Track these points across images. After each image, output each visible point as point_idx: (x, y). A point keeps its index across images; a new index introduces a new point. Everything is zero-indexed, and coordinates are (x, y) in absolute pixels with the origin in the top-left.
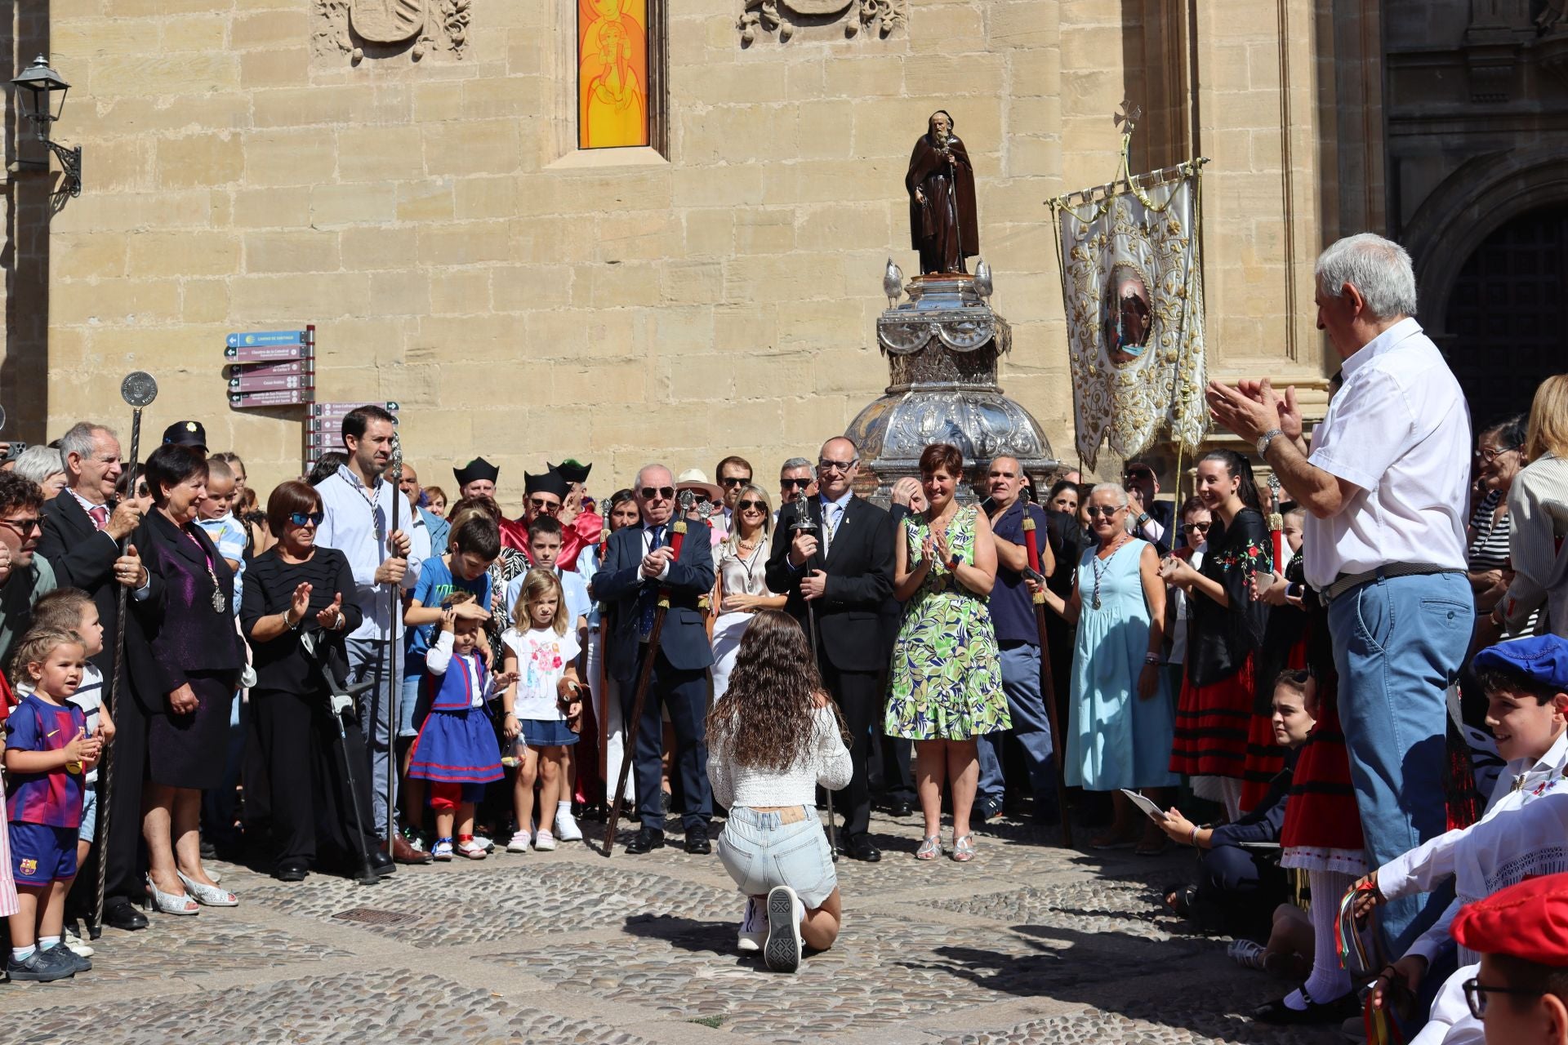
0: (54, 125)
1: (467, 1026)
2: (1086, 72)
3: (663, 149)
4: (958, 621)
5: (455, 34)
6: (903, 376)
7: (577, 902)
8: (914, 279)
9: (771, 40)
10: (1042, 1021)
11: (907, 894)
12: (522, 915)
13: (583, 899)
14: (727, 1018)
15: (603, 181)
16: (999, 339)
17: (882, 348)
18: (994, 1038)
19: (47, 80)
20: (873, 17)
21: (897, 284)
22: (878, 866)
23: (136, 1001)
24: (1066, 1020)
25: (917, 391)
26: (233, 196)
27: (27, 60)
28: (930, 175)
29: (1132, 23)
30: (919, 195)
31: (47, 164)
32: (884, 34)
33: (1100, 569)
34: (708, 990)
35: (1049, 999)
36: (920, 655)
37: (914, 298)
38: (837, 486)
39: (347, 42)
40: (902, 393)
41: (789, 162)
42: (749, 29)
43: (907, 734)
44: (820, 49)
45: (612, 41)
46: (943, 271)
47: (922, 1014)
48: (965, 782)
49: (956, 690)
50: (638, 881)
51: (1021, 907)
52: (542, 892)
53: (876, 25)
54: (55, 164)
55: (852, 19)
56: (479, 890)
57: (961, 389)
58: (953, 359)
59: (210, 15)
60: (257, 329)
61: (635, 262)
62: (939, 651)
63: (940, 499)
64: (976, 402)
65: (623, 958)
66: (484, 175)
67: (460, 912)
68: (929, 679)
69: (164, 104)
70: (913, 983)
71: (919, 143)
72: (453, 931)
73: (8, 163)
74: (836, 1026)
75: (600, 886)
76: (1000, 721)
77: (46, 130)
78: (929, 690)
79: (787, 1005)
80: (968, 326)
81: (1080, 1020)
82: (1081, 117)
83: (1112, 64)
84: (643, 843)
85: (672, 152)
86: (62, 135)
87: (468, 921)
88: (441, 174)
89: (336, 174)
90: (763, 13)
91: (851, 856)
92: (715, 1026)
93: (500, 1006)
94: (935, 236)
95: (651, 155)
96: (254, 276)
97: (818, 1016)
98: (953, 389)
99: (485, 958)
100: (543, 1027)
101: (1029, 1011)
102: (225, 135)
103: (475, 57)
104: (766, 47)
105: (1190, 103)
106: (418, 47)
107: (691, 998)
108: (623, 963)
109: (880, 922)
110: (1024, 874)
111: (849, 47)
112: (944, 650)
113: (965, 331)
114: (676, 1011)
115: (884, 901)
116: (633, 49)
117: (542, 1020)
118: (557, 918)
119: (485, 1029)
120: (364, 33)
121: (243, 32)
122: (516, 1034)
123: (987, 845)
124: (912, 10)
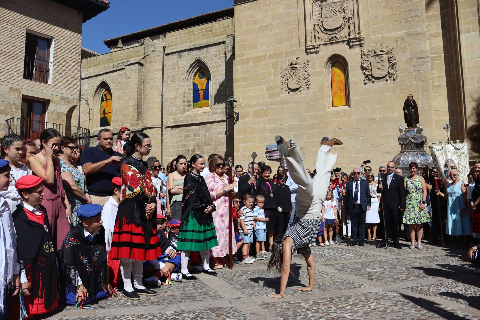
0: (234, 108)
1: (321, 278)
2: (438, 85)
3: (349, 106)
4: (418, 199)
5: (308, 86)
6: (404, 149)
7: (340, 255)
8: (406, 129)
9: (370, 83)
10: (443, 283)
11: (409, 256)
12: (329, 257)
13: (341, 255)
14: (374, 279)
15: (337, 113)
16: (424, 140)
17: (399, 143)
18: (433, 286)
19: (233, 100)
20: (391, 77)
21: (402, 130)
22: (402, 250)
23: (258, 270)
24: (449, 283)
25: (407, 152)
26: (267, 120)
27: (230, 97)
28: (408, 107)
29: (448, 74)
30: (406, 112)
31: (233, 116)
32: (394, 80)
33: (452, 188)
34: (369, 273)
35: (444, 278)
36: (410, 206)
37: (406, 133)
38: (391, 172)
39: (287, 89)
40: (404, 152)
41: (375, 107)
42: (366, 81)
43: (408, 223)
44: (381, 84)
45: (338, 85)
46: (412, 127)
47: (415, 280)
48: (420, 233)
49: (418, 213)
50: (352, 251)
51: (434, 259)
52: (332, 253)
53: (392, 78)
54: (235, 116)
55: (387, 78)
56: (320, 252)
57: (416, 151)
58: (415, 145)
59: (262, 86)
60: (272, 144)
61: (344, 128)
62: (414, 205)
63: (413, 173)
64: (420, 154)
65: (351, 266)
66: (314, 113)
67: (317, 256)
68: (412, 211)
69: (254, 103)
70: (413, 274)
71: (406, 101)
72: (316, 260)
73: (226, 116)
74: (397, 281)
75: (344, 252)
76: (428, 220)
77: (233, 110)
78: (413, 214)
79: (386, 277)
80: (418, 138)
81: (452, 283)
82: (437, 94)
83: (444, 83)
84: (353, 244)
85: (351, 106)
86: (236, 110)
87: (319, 258)
88: (306, 113)
89: (286, 114)
90: (368, 78)
91: (395, 248)
92: (372, 280)
93: (327, 274)
94: (410, 120)
95: (347, 107)
96: (271, 134)
97: (393, 279)
98: (415, 151)
99: (323, 265)
100: (337, 279)
101: (440, 280)
102: (265, 108)
103: (312, 91)
104: (369, 84)
105: (462, 89)
106: (301, 89)
107: (366, 274)
108: (351, 267)
109: (404, 261)
110: (434, 252)
111: (387, 83)
112: (415, 205)
113: (417, 139)
114: (363, 277)
115: (404, 257)
116: (343, 87)
117: (336, 277)
118: (336, 258)
119: (325, 278)
120: (290, 87)
121: (268, 89)
122: (331, 280)
123: (425, 246)
124: (400, 75)
